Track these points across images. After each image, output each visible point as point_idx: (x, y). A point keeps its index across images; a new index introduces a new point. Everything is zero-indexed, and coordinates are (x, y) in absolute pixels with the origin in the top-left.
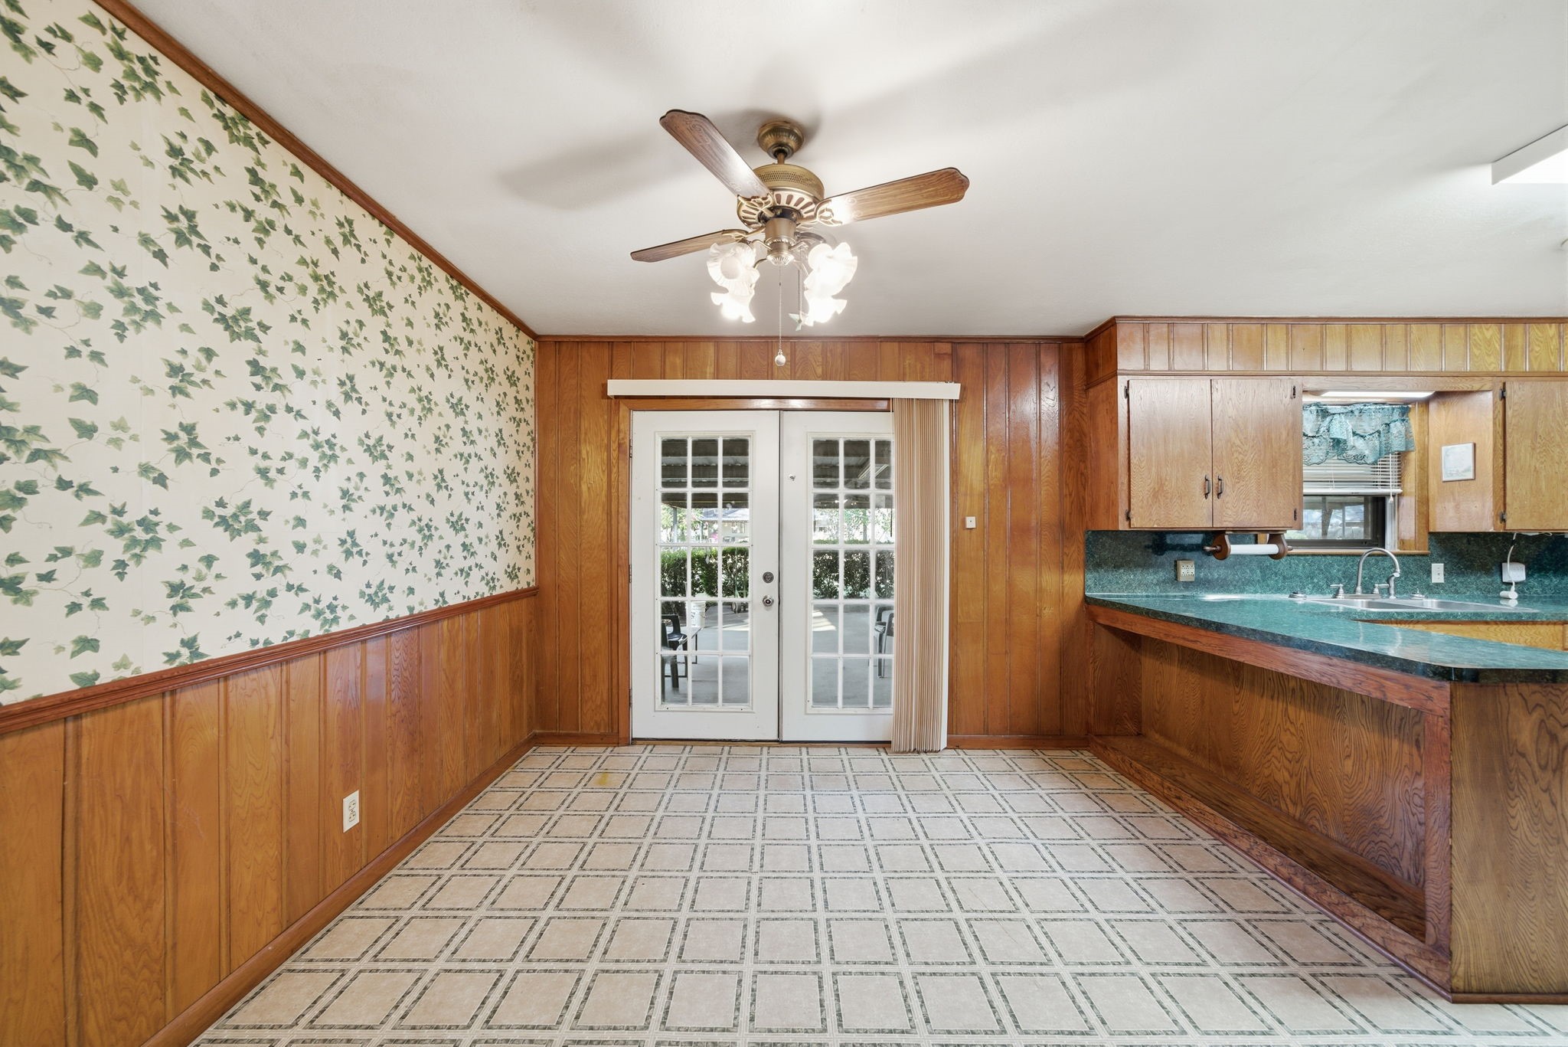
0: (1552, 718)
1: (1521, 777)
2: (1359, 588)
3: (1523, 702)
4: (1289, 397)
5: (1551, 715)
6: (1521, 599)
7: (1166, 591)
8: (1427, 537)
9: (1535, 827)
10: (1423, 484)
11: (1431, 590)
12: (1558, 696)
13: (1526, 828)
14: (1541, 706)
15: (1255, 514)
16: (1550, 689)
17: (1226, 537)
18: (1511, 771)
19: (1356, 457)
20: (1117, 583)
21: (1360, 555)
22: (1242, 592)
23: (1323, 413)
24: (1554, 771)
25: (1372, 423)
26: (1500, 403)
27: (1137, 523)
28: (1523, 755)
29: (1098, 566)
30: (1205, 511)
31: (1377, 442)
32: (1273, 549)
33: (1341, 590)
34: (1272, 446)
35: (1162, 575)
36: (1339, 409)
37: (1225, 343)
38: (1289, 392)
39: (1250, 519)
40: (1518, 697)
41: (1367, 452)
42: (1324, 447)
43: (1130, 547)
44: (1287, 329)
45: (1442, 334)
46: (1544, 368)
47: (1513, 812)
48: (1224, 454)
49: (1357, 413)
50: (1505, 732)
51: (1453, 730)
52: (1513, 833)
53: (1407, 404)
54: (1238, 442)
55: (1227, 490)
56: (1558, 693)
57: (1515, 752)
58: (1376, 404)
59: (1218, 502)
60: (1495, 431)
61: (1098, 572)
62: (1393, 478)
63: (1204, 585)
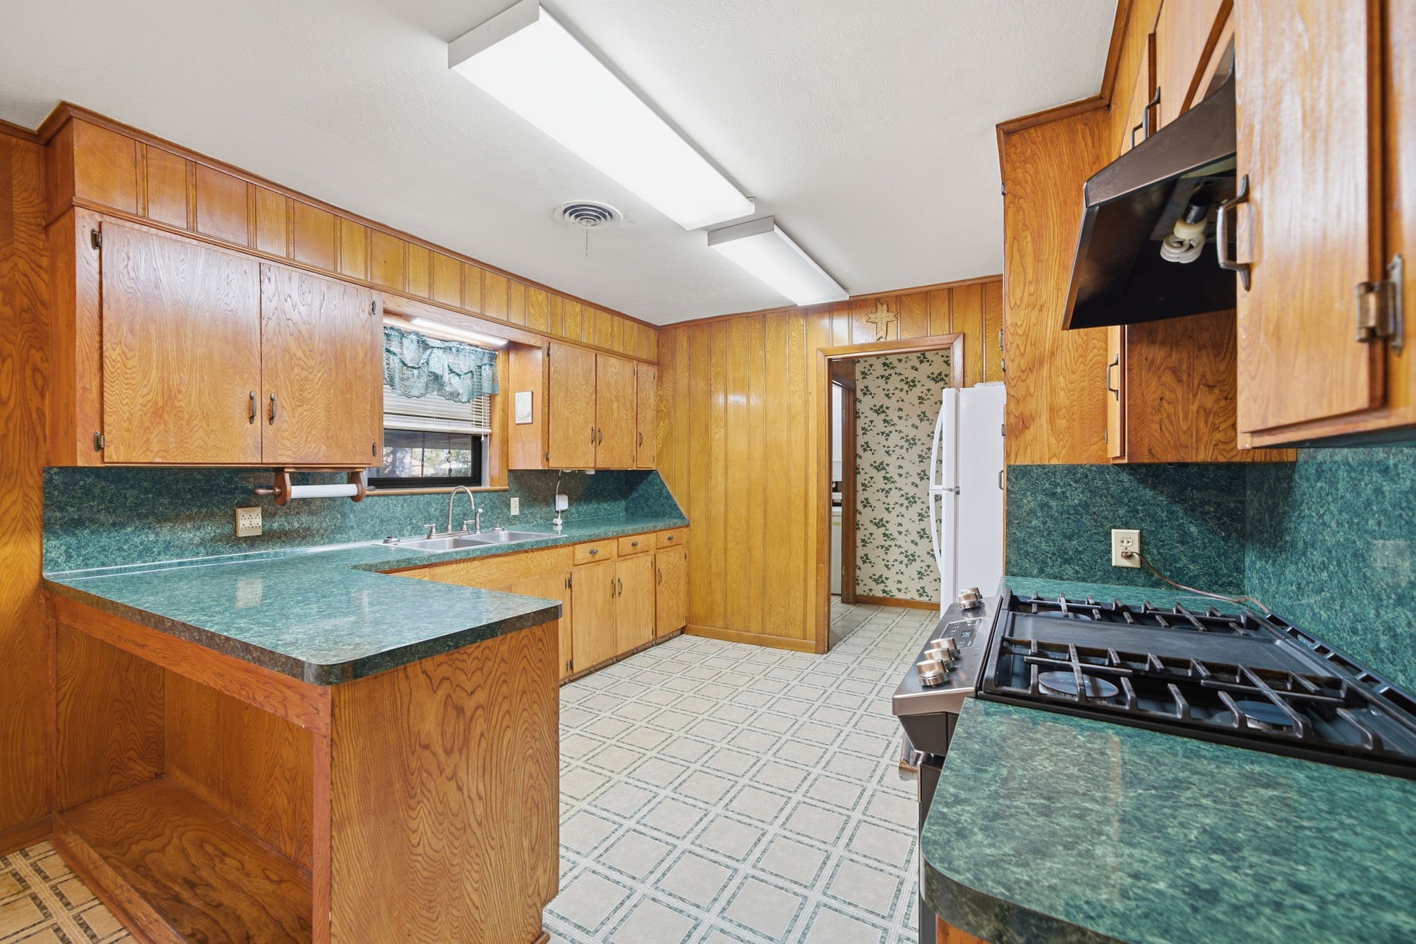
0: (458, 689)
1: (425, 775)
2: (450, 527)
3: (428, 681)
4: (366, 312)
5: (458, 685)
6: (566, 524)
7: (219, 553)
8: (506, 474)
9: (441, 829)
10: (505, 427)
11: (510, 521)
12: (464, 661)
13: (430, 834)
14: (447, 679)
15: (324, 447)
16: (457, 655)
17: (287, 476)
18: (412, 774)
19: (452, 394)
20: (120, 549)
21: (450, 493)
22: (331, 542)
23: (423, 344)
24: (460, 751)
25: (465, 363)
26: (547, 359)
27: (117, 454)
28: (426, 747)
29: (73, 525)
30: (249, 441)
31: (470, 383)
32: (351, 489)
33: (434, 530)
34: (345, 366)
35: (210, 530)
36: (438, 343)
37: (284, 220)
38: (368, 308)
39: (317, 453)
40: (422, 677)
41: (461, 391)
42: (424, 379)
43: (147, 491)
44: (366, 232)
45: (509, 288)
46: (573, 337)
47: (413, 825)
48: (280, 365)
49: (454, 350)
50: (405, 726)
51: (335, 754)
52: (415, 851)
53: (495, 350)
54: (299, 354)
55: (281, 414)
56: (465, 657)
57: (418, 747)
58: (471, 345)
59: (270, 430)
60: (543, 382)
61: (74, 534)
62: (485, 418)
63: (280, 537)
